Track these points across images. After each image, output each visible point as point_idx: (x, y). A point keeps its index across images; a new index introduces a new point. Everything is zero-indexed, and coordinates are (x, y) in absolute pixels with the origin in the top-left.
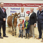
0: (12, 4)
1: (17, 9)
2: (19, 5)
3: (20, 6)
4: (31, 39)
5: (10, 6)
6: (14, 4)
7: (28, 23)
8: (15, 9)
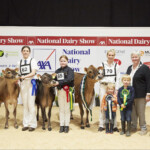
0: (68, 38)
1: (80, 53)
4: (135, 136)
5: (62, 44)
7: (128, 91)
8: (75, 53)
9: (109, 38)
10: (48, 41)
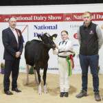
1: (49, 28)
2: (54, 18)
3: (58, 20)
8: (45, 28)
9: (74, 14)
10: (22, 19)
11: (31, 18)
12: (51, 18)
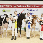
0: (29, 5)
1: (34, 11)
3: (38, 7)
5: (27, 7)
6: (31, 5)
11: (26, 6)
12: (35, 6)
